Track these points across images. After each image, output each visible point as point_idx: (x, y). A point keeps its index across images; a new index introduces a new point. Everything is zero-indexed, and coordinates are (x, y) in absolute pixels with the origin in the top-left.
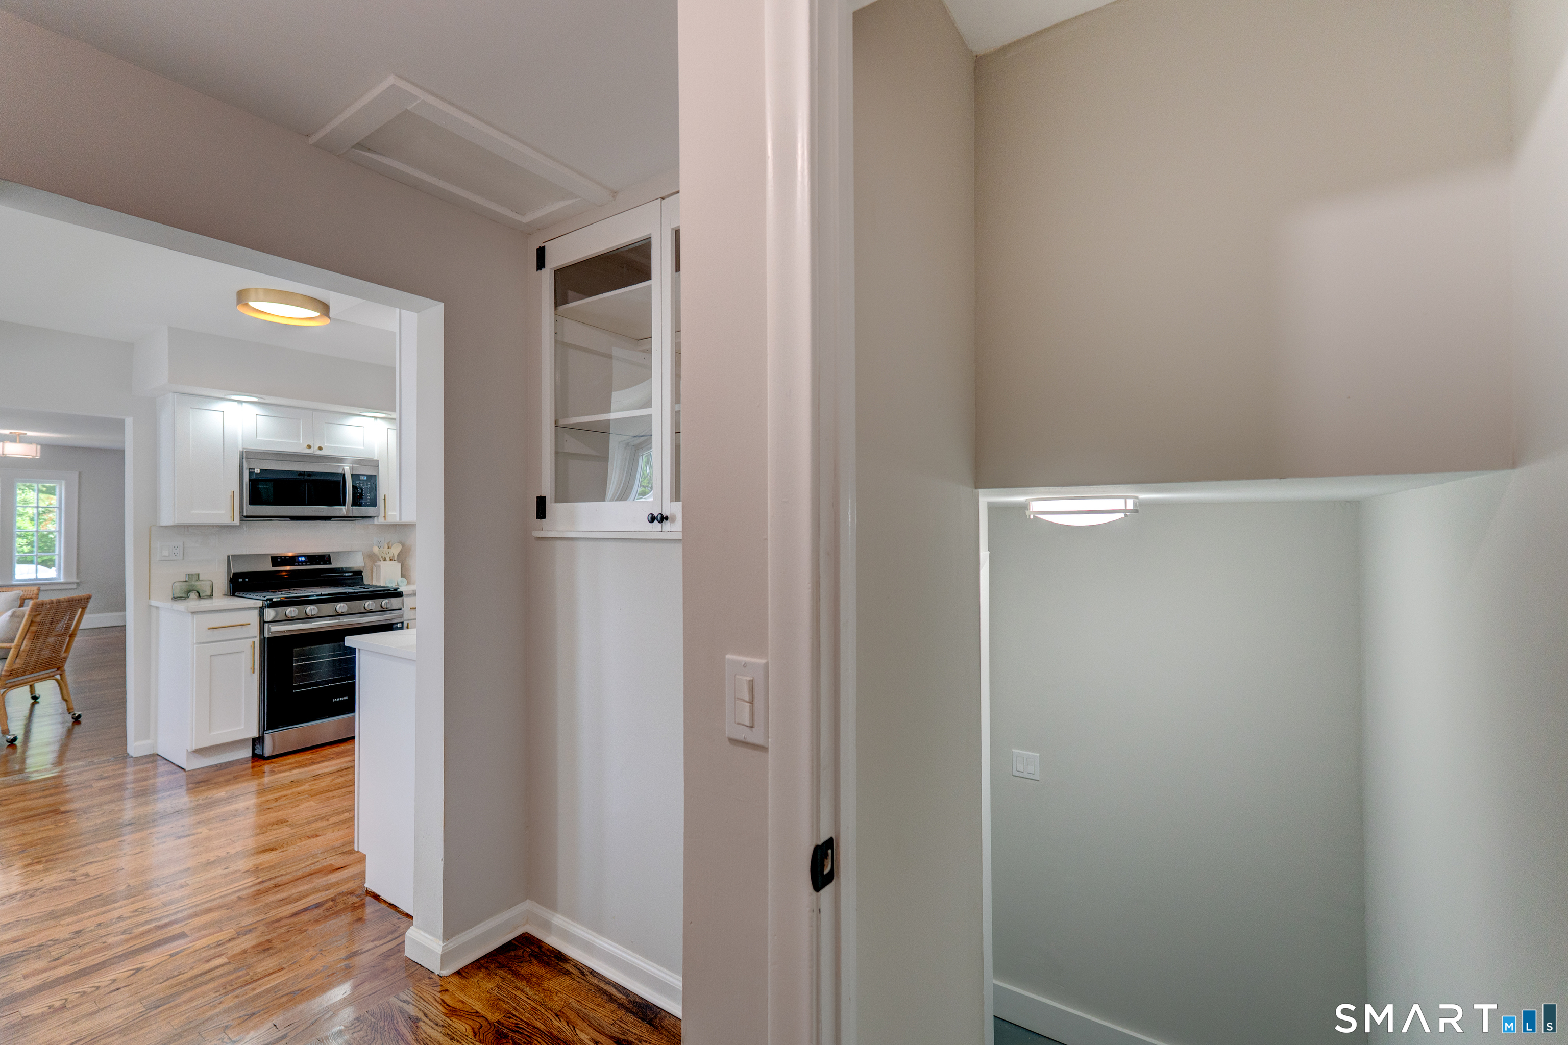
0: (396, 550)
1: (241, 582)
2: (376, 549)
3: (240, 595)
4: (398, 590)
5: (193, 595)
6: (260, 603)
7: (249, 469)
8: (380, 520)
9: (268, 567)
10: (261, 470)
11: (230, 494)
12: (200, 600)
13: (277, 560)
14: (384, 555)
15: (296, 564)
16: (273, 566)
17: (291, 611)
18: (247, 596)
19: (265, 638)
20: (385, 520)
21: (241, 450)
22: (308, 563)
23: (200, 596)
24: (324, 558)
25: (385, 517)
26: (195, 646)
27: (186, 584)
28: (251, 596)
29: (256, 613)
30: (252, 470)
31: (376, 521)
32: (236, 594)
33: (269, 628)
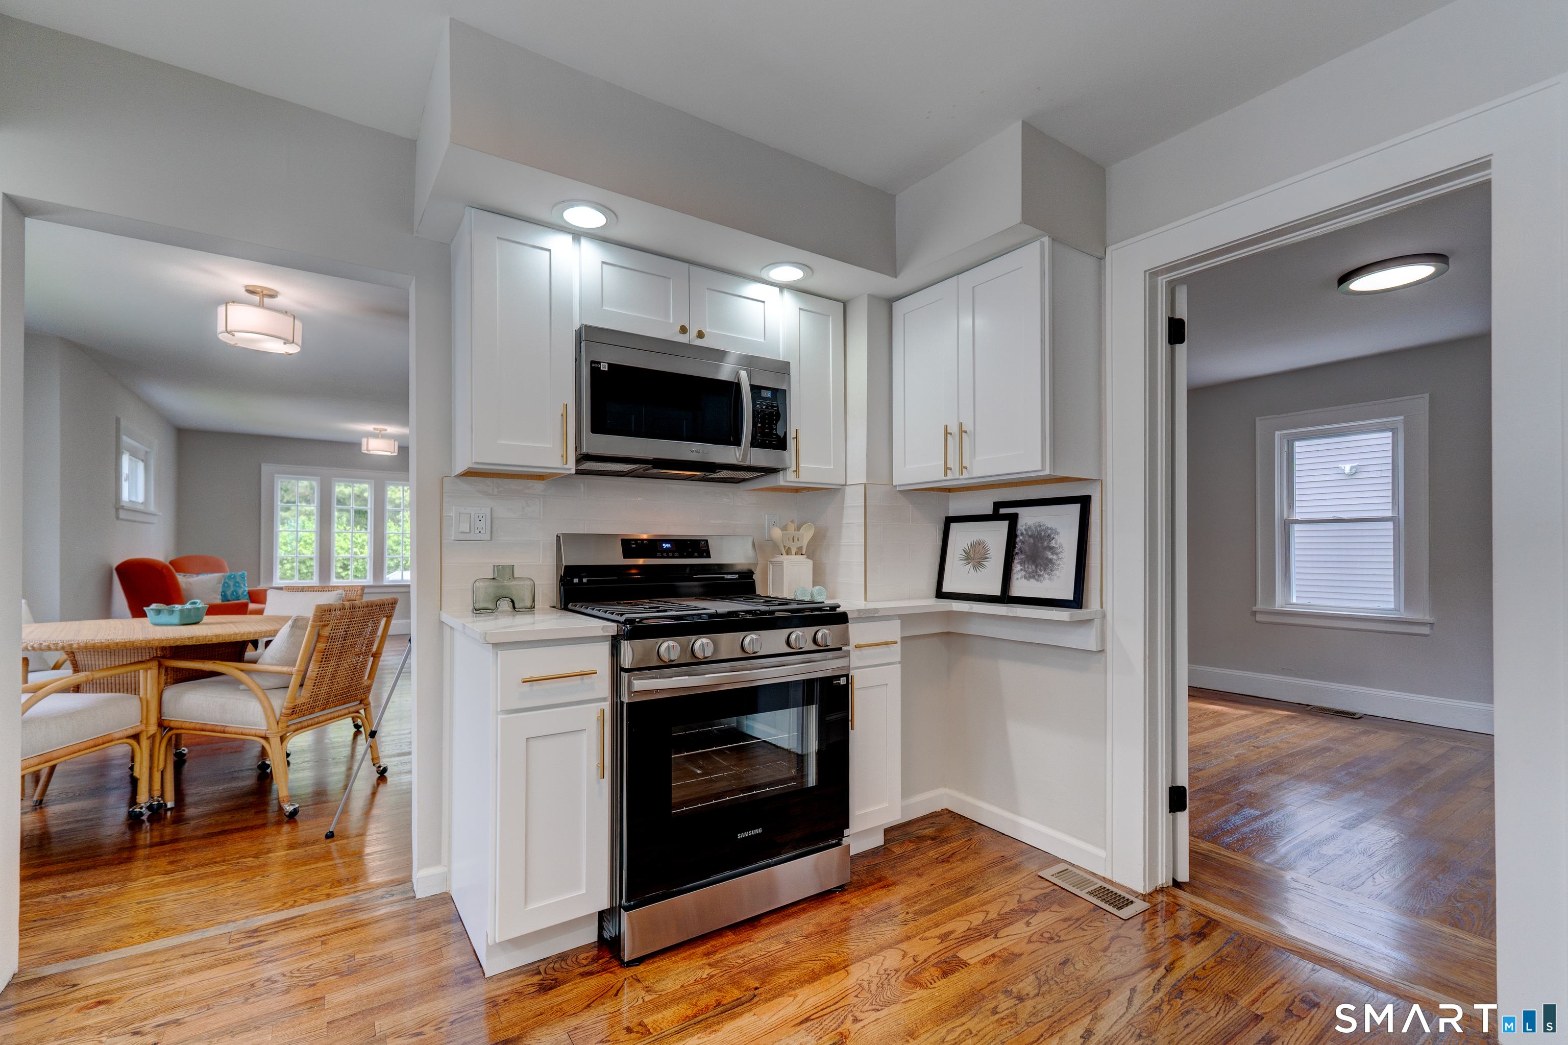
0: (807, 534)
1: (576, 583)
2: (777, 533)
3: (577, 608)
4: (838, 610)
5: (505, 605)
6: (612, 629)
7: (592, 362)
8: (787, 479)
9: (616, 557)
10: (609, 365)
11: (561, 410)
12: (514, 616)
13: (631, 547)
14: (789, 544)
15: (659, 554)
16: (625, 557)
17: (669, 648)
18: (589, 611)
19: (622, 703)
20: (798, 477)
21: (577, 327)
22: (676, 554)
23: (514, 608)
24: (698, 547)
25: (797, 471)
26: (500, 717)
27: (493, 583)
28: (595, 612)
29: (605, 649)
30: (596, 365)
31: (782, 480)
32: (570, 606)
33: (630, 684)
